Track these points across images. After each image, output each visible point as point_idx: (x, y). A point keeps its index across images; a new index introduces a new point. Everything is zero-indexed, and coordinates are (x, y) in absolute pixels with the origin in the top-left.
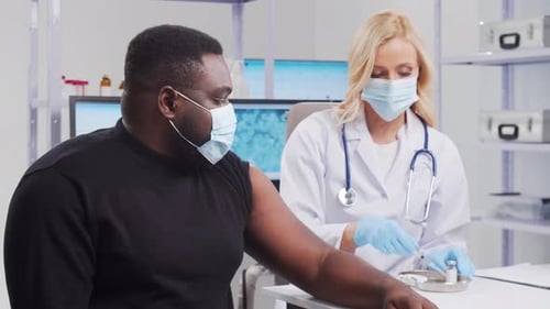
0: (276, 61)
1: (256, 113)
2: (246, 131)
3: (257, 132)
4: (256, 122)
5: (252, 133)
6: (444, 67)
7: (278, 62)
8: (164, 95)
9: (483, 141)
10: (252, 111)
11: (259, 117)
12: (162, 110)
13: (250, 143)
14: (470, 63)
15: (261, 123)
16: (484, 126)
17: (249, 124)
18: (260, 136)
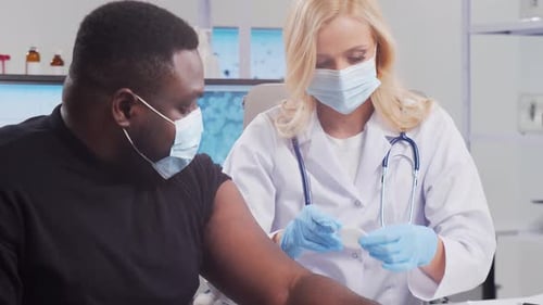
0: (253, 29)
1: (228, 96)
2: (214, 120)
3: (228, 121)
4: (227, 107)
5: (220, 122)
6: (472, 37)
7: (256, 30)
8: (119, 100)
9: (523, 133)
10: (222, 94)
11: (230, 102)
12: (117, 118)
13: (219, 135)
14: (507, 33)
15: (233, 109)
16: (525, 115)
17: (217, 111)
18: (231, 126)
